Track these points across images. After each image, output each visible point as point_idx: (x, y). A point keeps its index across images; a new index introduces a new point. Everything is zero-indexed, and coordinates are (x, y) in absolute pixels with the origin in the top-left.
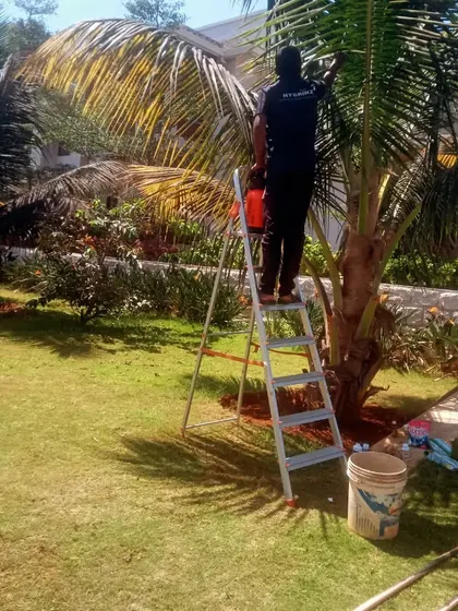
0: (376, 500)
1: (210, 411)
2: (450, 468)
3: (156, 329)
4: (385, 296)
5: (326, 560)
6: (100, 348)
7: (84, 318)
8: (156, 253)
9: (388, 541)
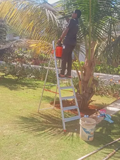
0: (87, 130)
1: (47, 106)
2: (111, 122)
3: (37, 83)
4: (98, 76)
5: (72, 146)
6: (20, 88)
7: (16, 80)
8: (38, 63)
9: (90, 141)
